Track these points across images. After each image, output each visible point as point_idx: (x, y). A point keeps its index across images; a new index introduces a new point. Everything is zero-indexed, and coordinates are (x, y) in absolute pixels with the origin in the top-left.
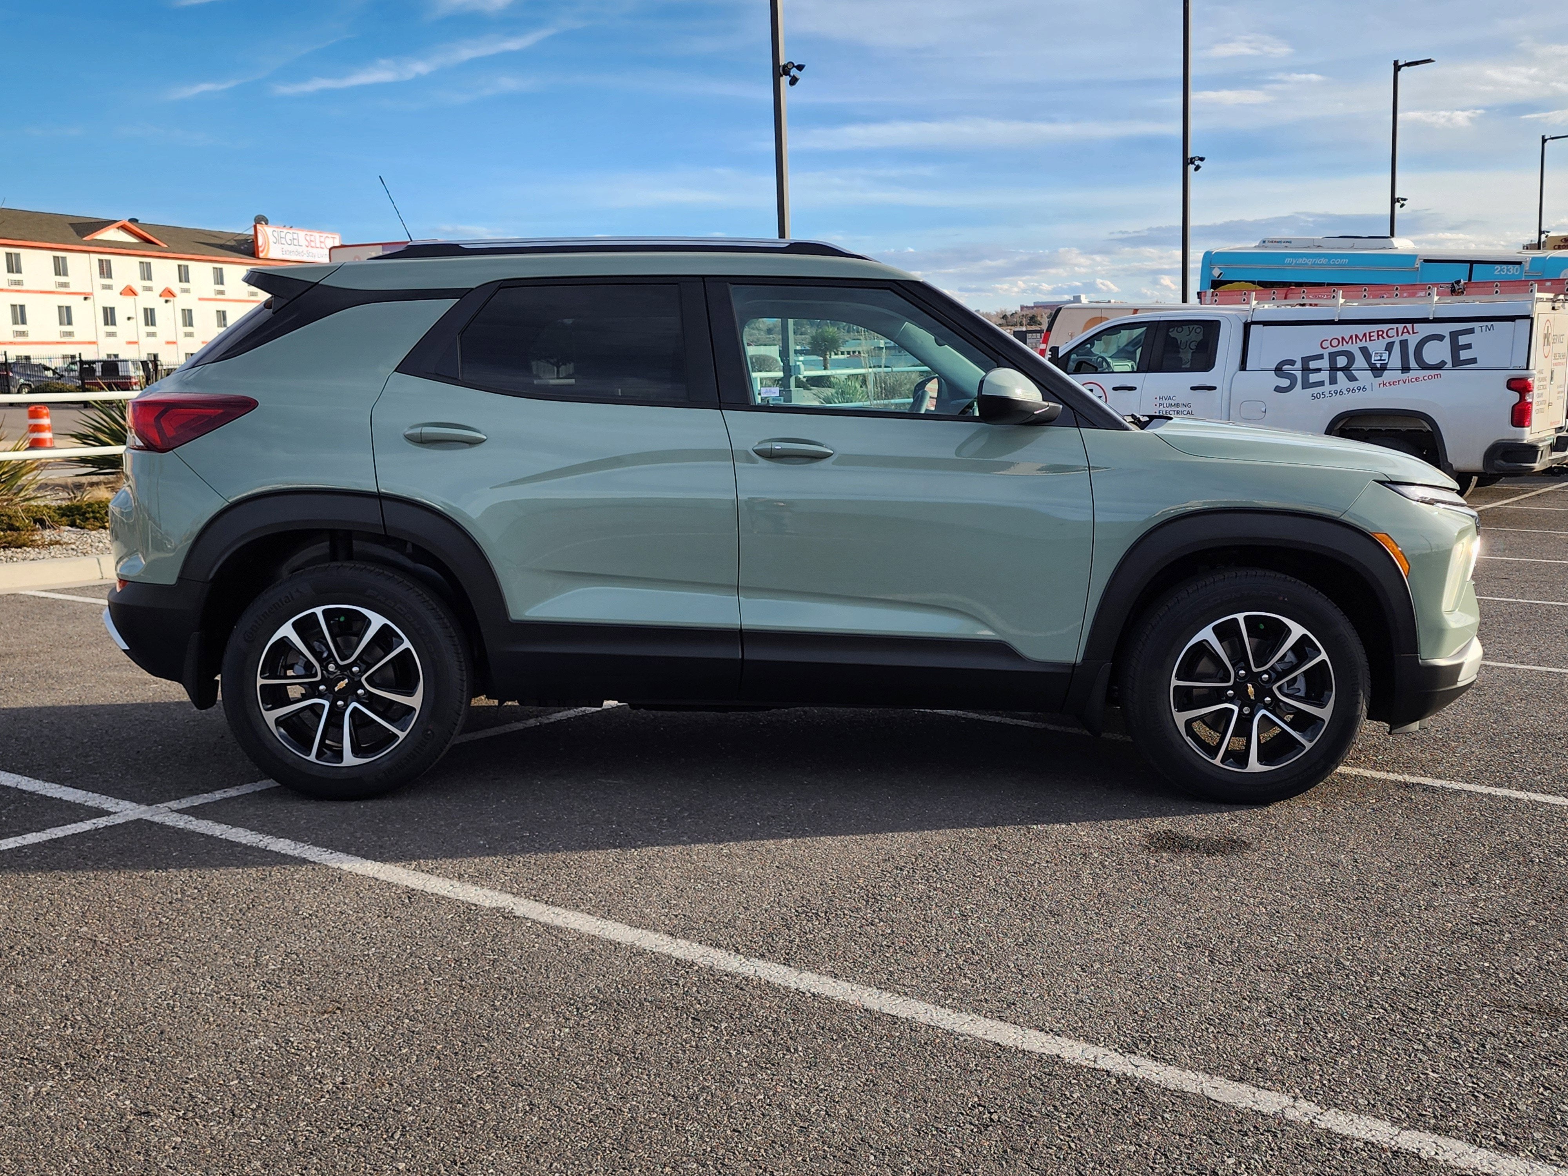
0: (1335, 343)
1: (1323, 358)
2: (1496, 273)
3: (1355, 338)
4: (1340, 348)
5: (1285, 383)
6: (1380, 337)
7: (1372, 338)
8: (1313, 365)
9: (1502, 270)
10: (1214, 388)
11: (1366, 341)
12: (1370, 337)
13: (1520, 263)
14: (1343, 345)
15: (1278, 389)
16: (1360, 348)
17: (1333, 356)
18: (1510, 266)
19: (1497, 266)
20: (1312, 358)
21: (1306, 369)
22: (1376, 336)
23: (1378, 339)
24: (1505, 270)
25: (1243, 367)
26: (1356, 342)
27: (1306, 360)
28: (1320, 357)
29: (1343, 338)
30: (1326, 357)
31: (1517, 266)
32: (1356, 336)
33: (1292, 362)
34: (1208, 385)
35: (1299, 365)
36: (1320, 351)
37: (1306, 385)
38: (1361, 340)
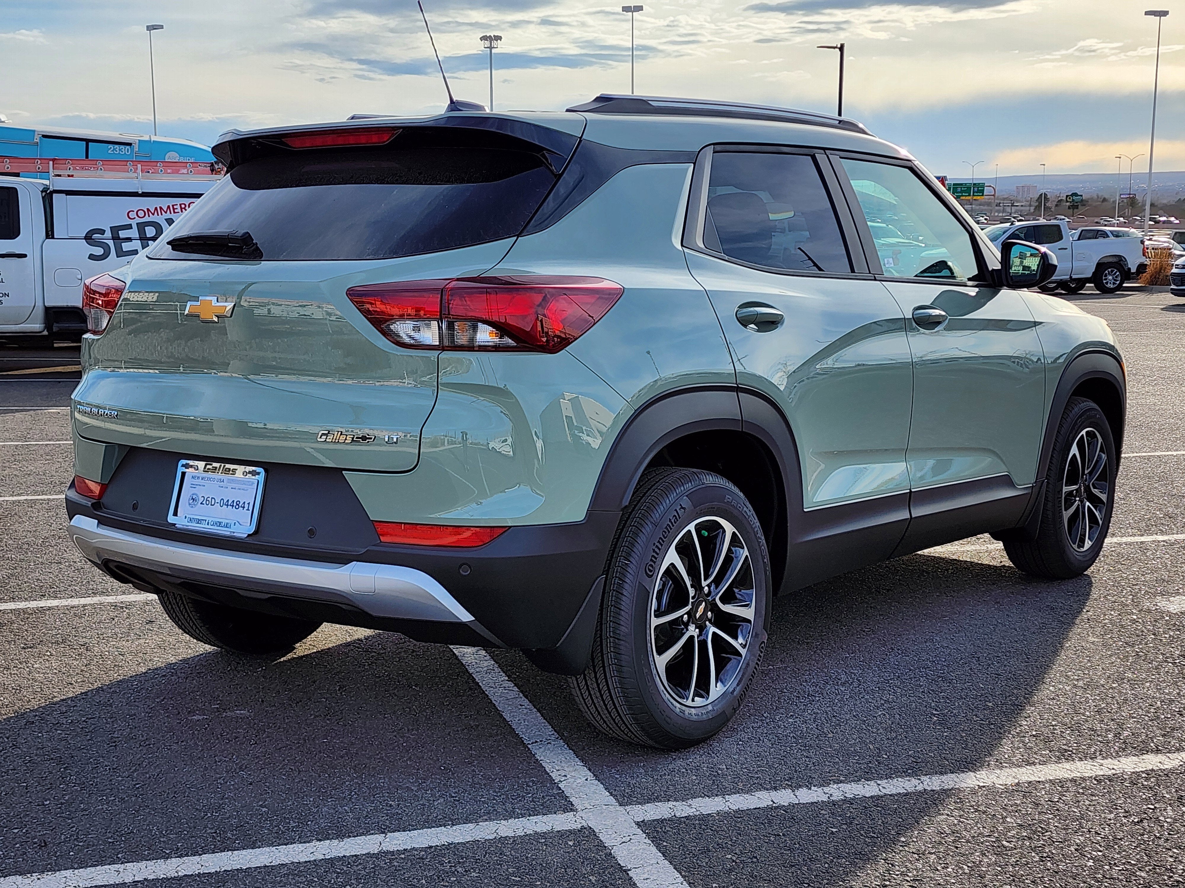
0: (141, 214)
1: (132, 228)
2: (109, 152)
3: (159, 210)
4: (147, 219)
5: (99, 251)
6: (183, 210)
7: (176, 211)
8: (123, 234)
9: (114, 149)
10: (25, 256)
11: (171, 213)
12: (174, 209)
13: (130, 144)
14: (149, 216)
15: (92, 257)
16: (166, 219)
17: (141, 227)
18: (122, 147)
19: (110, 146)
20: (121, 228)
21: (116, 238)
22: (179, 208)
23: (182, 211)
24: (117, 150)
25: (50, 234)
26: (162, 214)
27: (115, 230)
28: (129, 227)
29: (148, 210)
30: (135, 226)
31: (128, 147)
32: (161, 208)
33: (102, 232)
34: (17, 253)
35: (108, 234)
36: (129, 222)
37: (120, 253)
38: (166, 212)
